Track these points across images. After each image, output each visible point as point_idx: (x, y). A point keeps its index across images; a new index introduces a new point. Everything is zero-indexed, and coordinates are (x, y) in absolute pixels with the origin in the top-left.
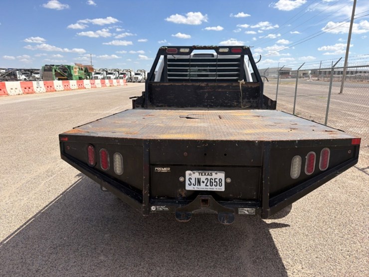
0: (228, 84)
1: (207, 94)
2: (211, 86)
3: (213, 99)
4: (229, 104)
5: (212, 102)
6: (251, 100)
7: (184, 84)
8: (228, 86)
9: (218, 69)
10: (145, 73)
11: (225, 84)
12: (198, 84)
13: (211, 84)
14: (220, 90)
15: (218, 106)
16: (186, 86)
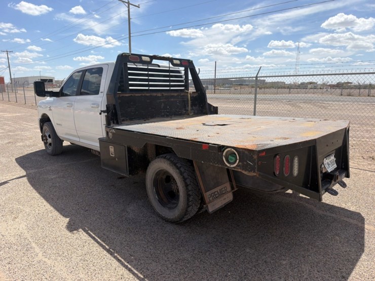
1: (163, 104)
2: (166, 96)
3: (168, 109)
5: (168, 112)
6: (194, 108)
7: (143, 95)
8: (178, 96)
9: (171, 80)
11: (176, 94)
12: (154, 94)
14: (172, 100)
16: (145, 96)
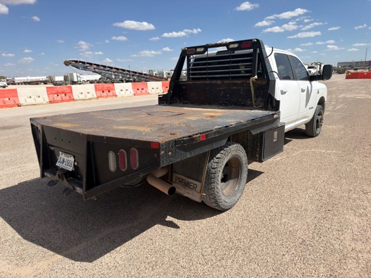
0: (242, 81)
1: (222, 92)
2: (226, 84)
3: (228, 98)
4: (243, 103)
5: (227, 101)
7: (204, 82)
8: (242, 84)
9: (231, 66)
10: (320, 66)
11: (239, 82)
12: (214, 82)
13: (226, 82)
14: (235, 88)
15: (232, 104)
16: (205, 84)
